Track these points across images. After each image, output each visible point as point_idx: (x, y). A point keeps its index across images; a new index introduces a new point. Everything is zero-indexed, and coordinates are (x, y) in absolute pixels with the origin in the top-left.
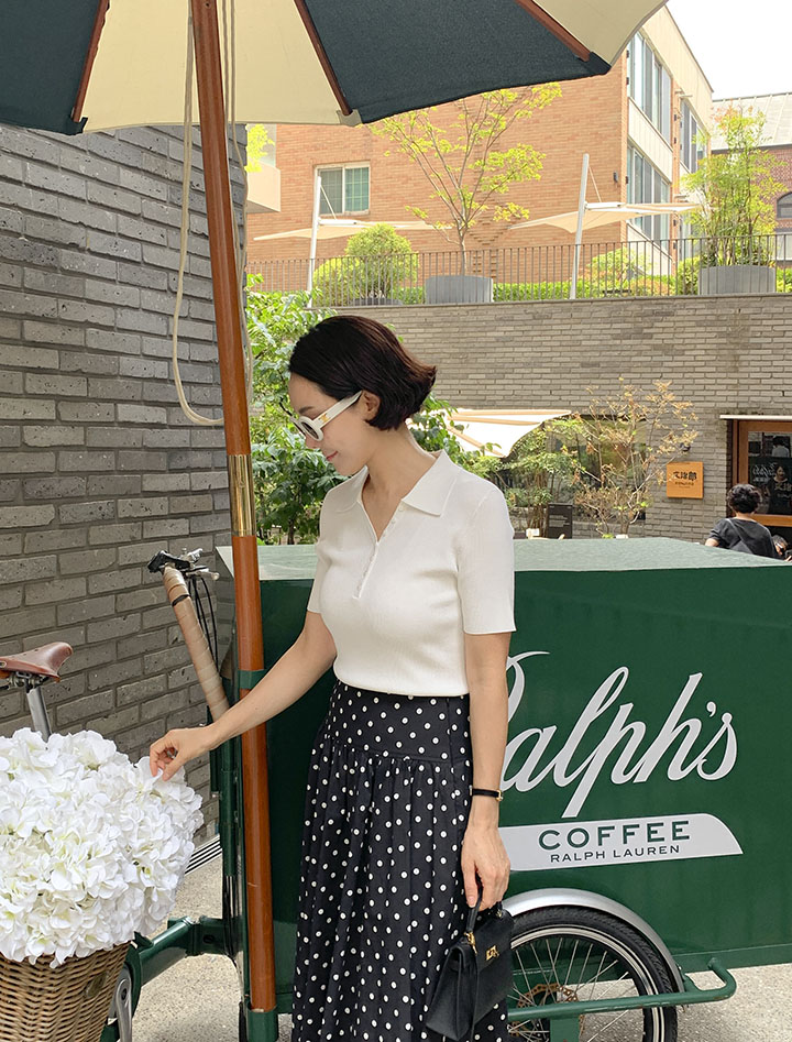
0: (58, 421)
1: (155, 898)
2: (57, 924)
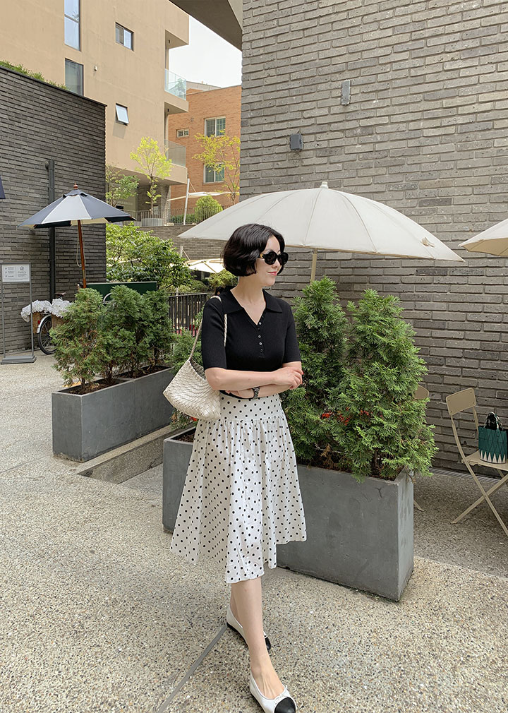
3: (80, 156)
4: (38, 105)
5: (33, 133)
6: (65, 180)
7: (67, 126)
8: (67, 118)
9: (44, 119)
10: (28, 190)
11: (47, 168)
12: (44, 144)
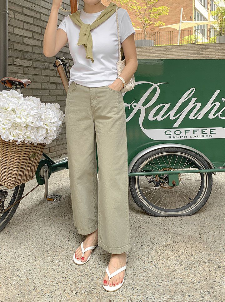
0: (33, 38)
1: (49, 131)
2: (18, 132)
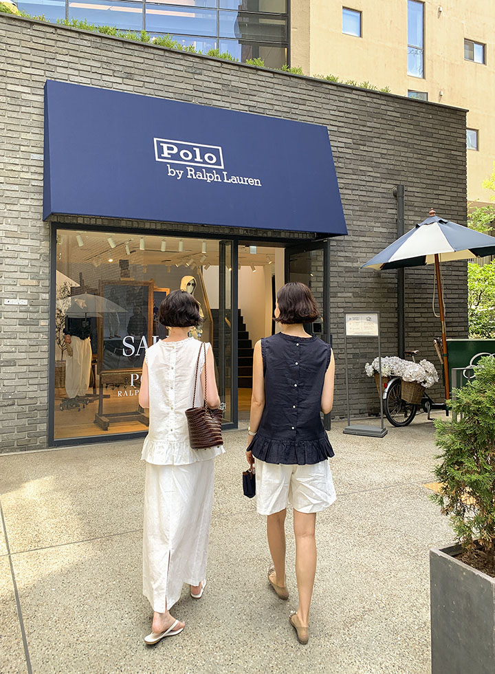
3: (435, 178)
4: (384, 122)
5: (379, 156)
6: (416, 209)
7: (419, 142)
8: (418, 133)
9: (393, 138)
10: (373, 224)
11: (395, 195)
12: (391, 167)
